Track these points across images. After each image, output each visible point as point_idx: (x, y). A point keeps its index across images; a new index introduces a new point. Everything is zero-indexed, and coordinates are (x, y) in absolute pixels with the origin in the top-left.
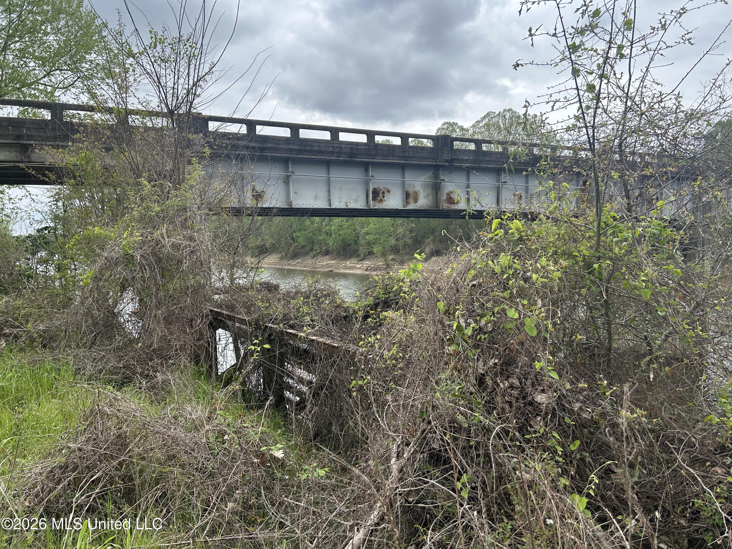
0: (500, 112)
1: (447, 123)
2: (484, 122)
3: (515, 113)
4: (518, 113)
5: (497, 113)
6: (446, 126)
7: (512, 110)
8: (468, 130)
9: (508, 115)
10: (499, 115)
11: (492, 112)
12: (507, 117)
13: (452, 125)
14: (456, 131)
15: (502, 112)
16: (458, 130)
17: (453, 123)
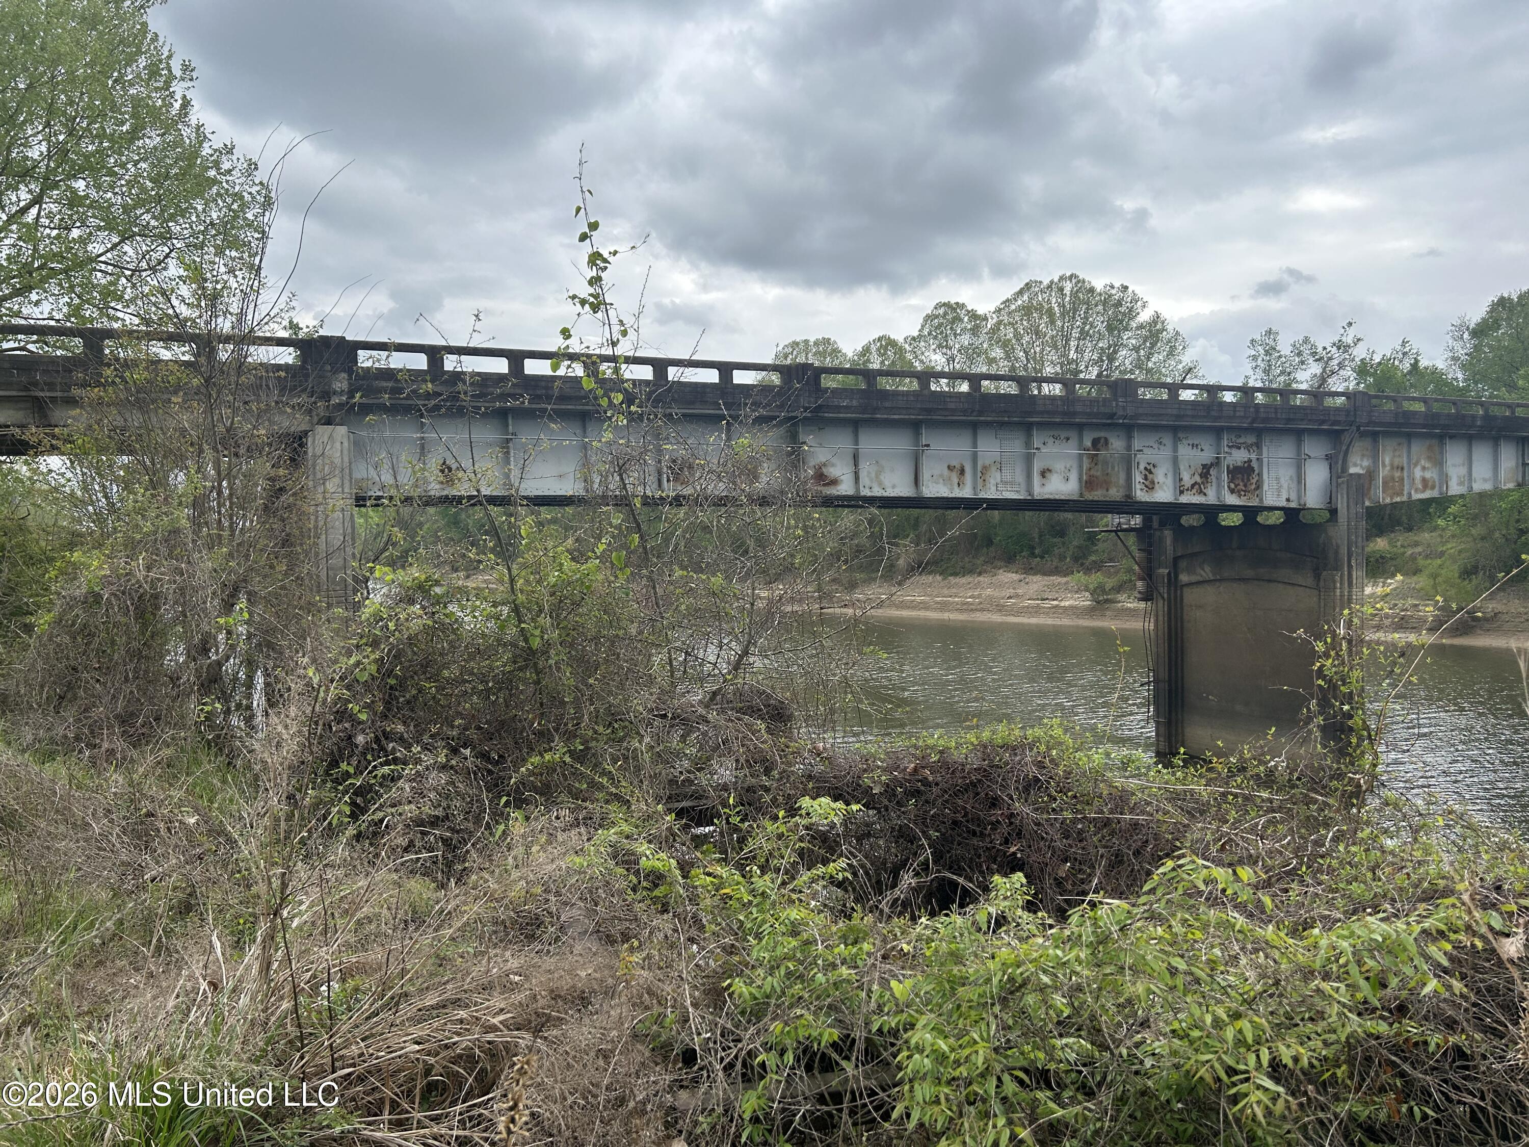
0: (1052, 282)
1: (944, 304)
2: (1020, 302)
3: (1084, 281)
4: (1090, 283)
5: (1046, 282)
6: (941, 311)
7: (1076, 277)
8: (985, 319)
9: (1068, 287)
10: (1049, 287)
11: (1036, 282)
12: (1067, 290)
13: (955, 309)
14: (961, 320)
15: (1056, 280)
16: (966, 319)
17: (957, 304)
